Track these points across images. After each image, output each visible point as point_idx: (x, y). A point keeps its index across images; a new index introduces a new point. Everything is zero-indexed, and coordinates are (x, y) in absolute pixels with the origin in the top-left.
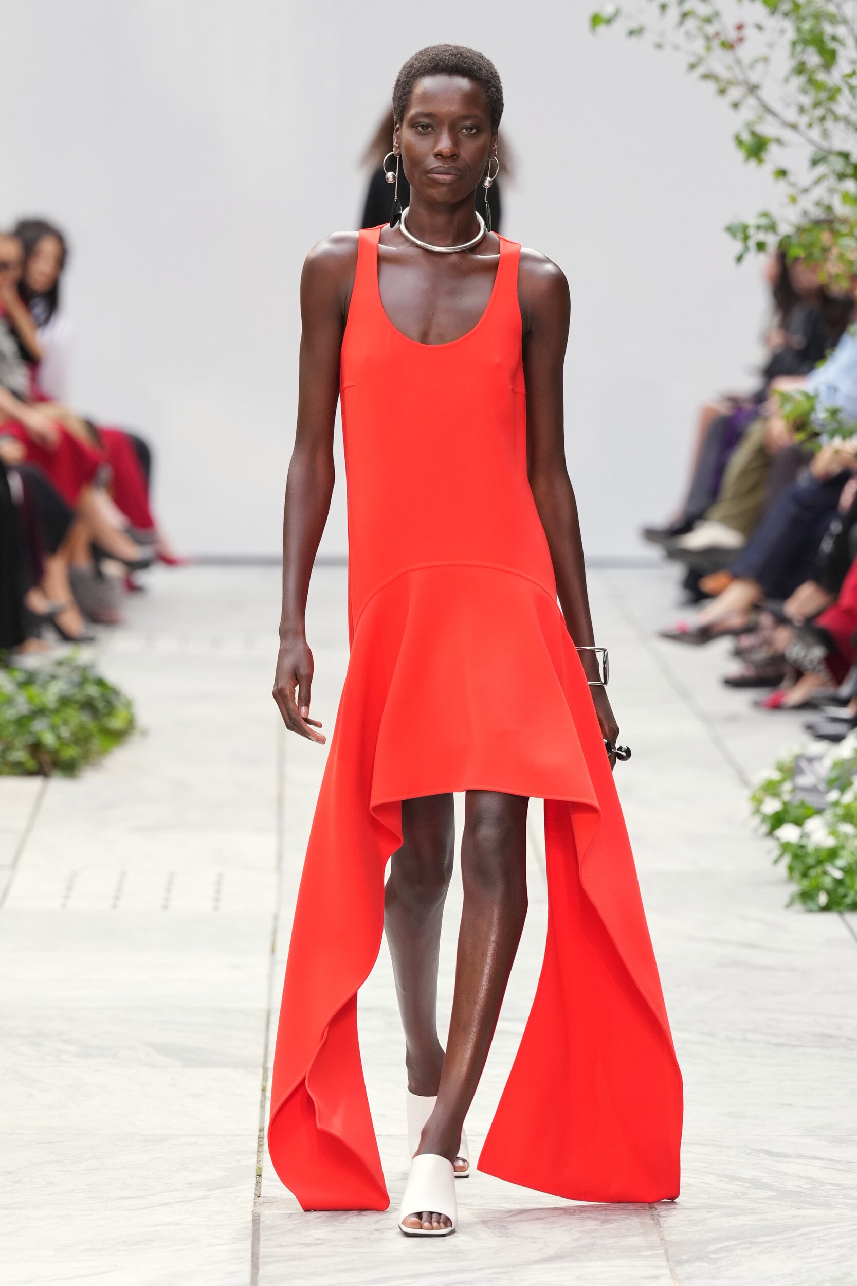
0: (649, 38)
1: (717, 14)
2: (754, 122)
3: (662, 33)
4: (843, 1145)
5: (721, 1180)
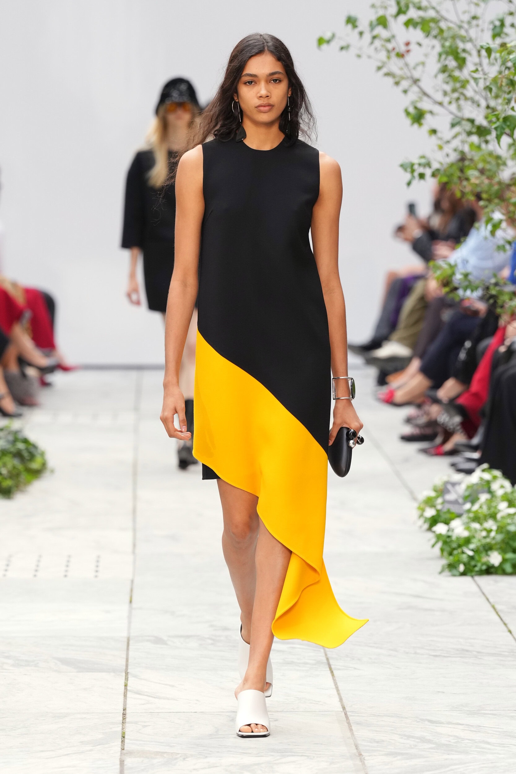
0: (353, 51)
1: (393, 37)
2: (417, 101)
3: (360, 49)
4: (475, 716)
5: (402, 738)
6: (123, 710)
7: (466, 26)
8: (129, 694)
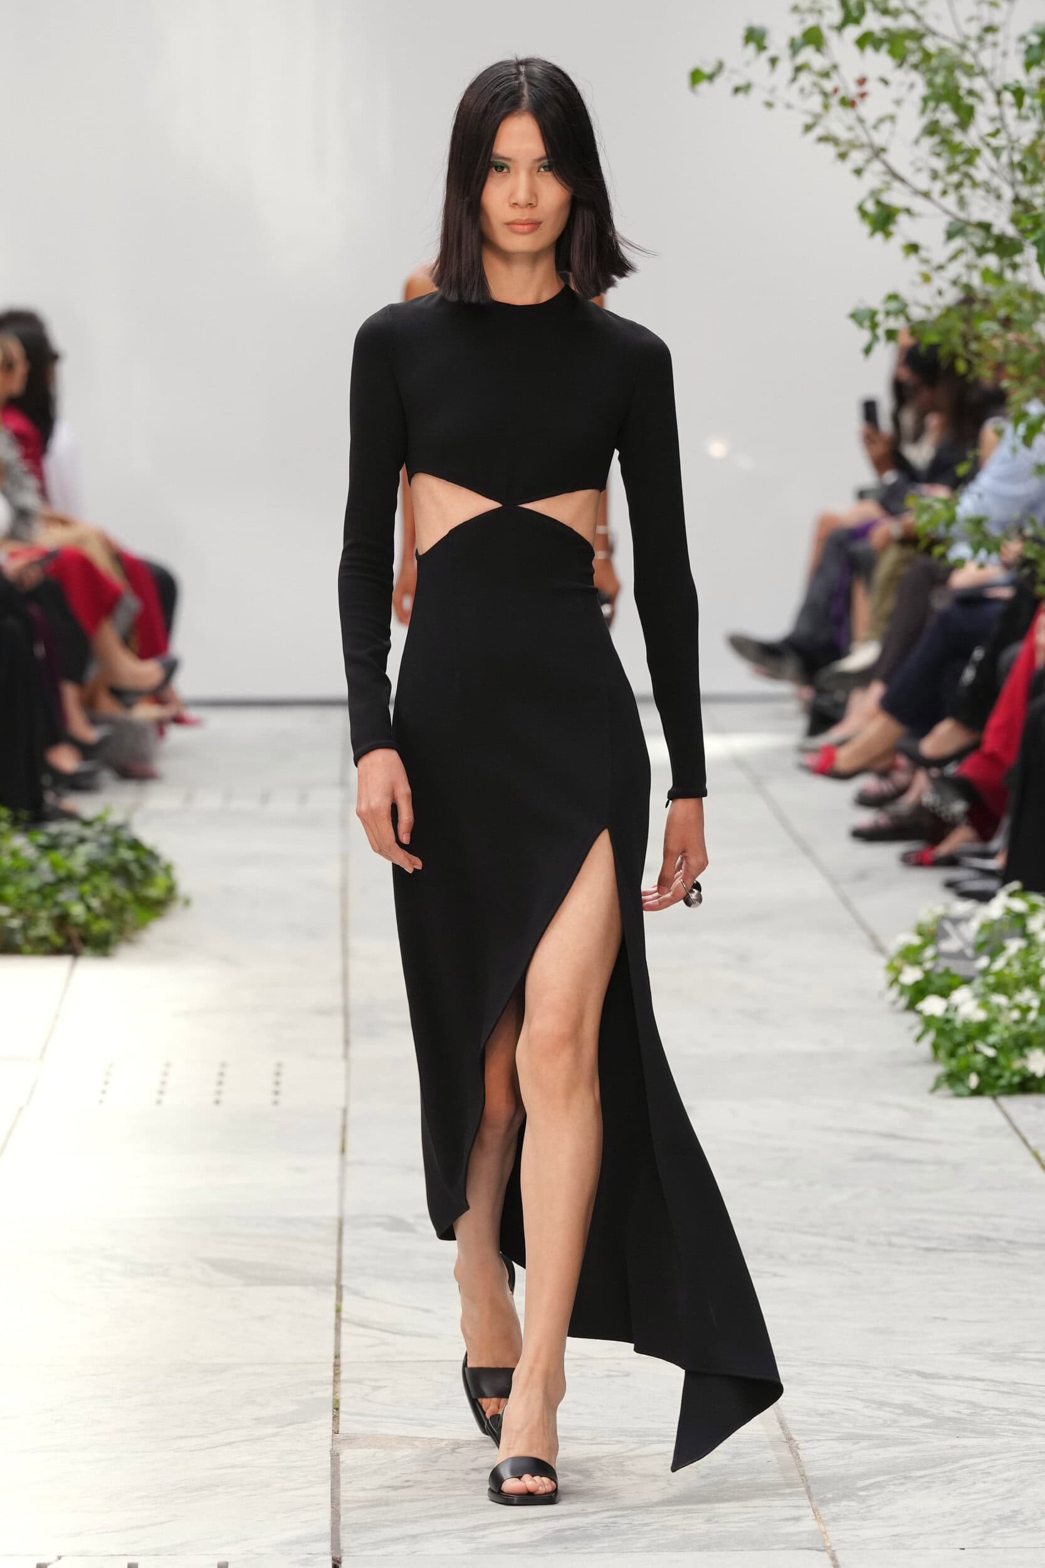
0: (758, 95)
1: (835, 67)
2: (880, 191)
3: (773, 90)
4: (1007, 1363)
5: (868, 1406)
6: (333, 1357)
7: (973, 45)
8: (344, 1327)
